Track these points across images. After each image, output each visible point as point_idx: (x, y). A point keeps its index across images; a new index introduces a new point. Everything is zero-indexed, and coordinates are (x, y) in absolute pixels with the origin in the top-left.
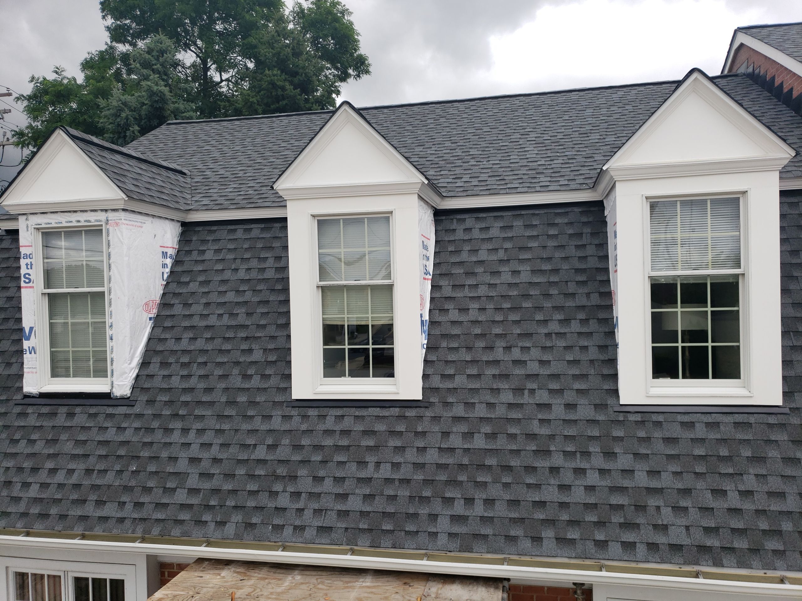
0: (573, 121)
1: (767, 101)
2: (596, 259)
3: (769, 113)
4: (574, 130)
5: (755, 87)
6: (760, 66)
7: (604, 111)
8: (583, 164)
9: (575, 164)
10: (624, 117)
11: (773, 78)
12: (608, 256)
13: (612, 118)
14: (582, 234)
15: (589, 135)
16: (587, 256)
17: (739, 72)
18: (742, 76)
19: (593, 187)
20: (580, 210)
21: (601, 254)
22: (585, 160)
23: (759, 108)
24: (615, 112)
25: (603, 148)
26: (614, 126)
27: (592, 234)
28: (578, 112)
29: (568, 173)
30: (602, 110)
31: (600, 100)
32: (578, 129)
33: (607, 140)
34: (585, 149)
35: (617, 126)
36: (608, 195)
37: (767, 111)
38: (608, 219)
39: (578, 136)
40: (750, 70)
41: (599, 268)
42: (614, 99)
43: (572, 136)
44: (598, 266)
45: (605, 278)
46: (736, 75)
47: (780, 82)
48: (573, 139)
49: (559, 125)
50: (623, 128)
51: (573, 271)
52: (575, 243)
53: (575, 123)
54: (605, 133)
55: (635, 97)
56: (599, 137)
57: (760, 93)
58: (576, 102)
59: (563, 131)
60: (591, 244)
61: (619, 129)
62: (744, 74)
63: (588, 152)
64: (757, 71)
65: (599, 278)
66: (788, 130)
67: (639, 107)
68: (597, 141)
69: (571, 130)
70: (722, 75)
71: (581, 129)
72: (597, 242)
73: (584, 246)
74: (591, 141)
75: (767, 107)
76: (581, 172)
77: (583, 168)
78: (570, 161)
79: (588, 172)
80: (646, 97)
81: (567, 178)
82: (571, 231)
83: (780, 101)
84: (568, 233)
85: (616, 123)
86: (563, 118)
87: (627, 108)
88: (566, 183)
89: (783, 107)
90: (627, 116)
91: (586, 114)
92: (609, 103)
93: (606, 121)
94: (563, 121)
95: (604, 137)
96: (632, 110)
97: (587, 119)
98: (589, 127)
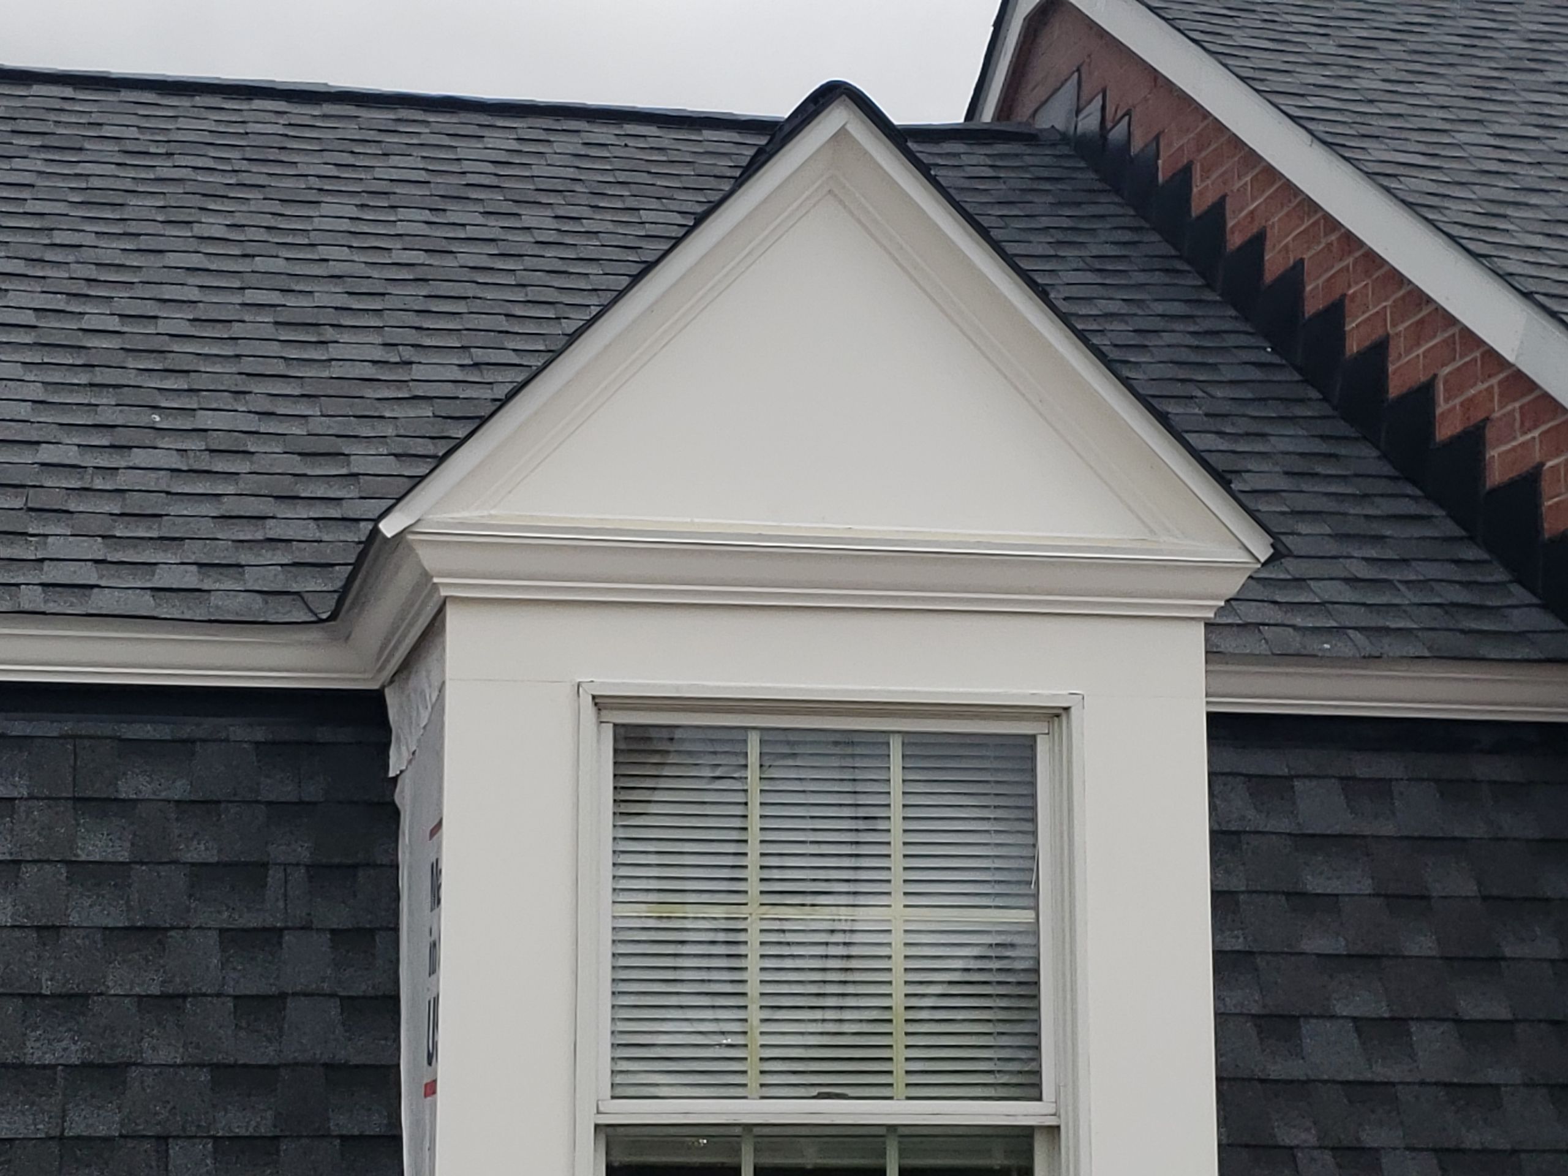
0: (250, 249)
1: (1158, 278)
2: (333, 1010)
3: (1167, 338)
4: (251, 296)
5: (1108, 205)
6: (1128, 113)
7: (412, 221)
8: (285, 486)
9: (243, 486)
10: (510, 265)
11: (1184, 176)
12: (396, 999)
13: (449, 261)
14: (265, 865)
15: (330, 334)
16: (283, 996)
17: (1044, 122)
18: (1054, 145)
19: (333, 617)
20: (260, 735)
21: (361, 988)
22: (298, 465)
23: (1124, 309)
24: (470, 232)
25: (398, 411)
26: (460, 307)
27: (317, 871)
28: (278, 208)
29: (206, 528)
30: (402, 213)
31: (394, 161)
32: (275, 298)
33: (417, 372)
34: (302, 409)
35: (477, 306)
36: (407, 666)
37: (1160, 324)
38: (404, 797)
39: (270, 331)
40: (1089, 122)
41: (345, 1066)
42: (466, 166)
43: (237, 330)
44: (341, 1056)
45: (374, 1125)
46: (1031, 138)
47: (1210, 199)
48: (242, 348)
49: (171, 259)
50: (504, 324)
51: (204, 1076)
52: (224, 918)
53: (260, 264)
54: (413, 337)
55: (571, 173)
56: (379, 354)
57: (1128, 236)
58: (272, 155)
59: (194, 294)
60: (306, 928)
61: (484, 322)
62: (1064, 138)
63: (319, 425)
64: (1117, 133)
65: (342, 1123)
66: (1243, 426)
67: (588, 225)
68: (369, 371)
69: (237, 299)
70: (972, 125)
71: (291, 301)
72: (339, 916)
73: (271, 936)
74: (336, 371)
75: (1159, 308)
76: (274, 530)
77: (284, 510)
78: (220, 465)
79: (312, 531)
80: (622, 177)
81: (195, 552)
82: (199, 851)
83: (1209, 286)
84: (191, 856)
85: (470, 290)
86: (198, 230)
87: (527, 222)
88: (191, 578)
89: (1224, 318)
90: (529, 262)
91: (317, 223)
92: (442, 184)
93: (419, 273)
94: (193, 245)
95: (408, 354)
96: (553, 237)
97: (323, 252)
98: (328, 295)
